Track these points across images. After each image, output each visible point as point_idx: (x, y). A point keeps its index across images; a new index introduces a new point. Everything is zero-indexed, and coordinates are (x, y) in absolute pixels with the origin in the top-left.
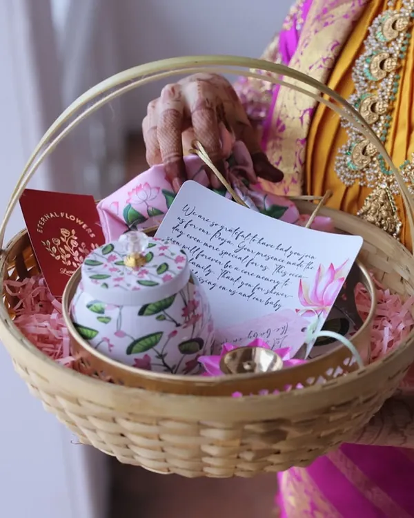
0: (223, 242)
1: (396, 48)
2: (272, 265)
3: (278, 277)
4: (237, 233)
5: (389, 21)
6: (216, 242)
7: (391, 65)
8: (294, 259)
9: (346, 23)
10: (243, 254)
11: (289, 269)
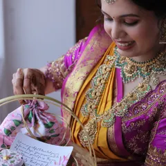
0: (31, 151)
1: (105, 76)
2: (46, 157)
3: (48, 161)
4: (35, 148)
5: (105, 67)
6: (28, 151)
7: (103, 81)
8: (53, 155)
9: (91, 66)
10: (37, 154)
11: (51, 158)
